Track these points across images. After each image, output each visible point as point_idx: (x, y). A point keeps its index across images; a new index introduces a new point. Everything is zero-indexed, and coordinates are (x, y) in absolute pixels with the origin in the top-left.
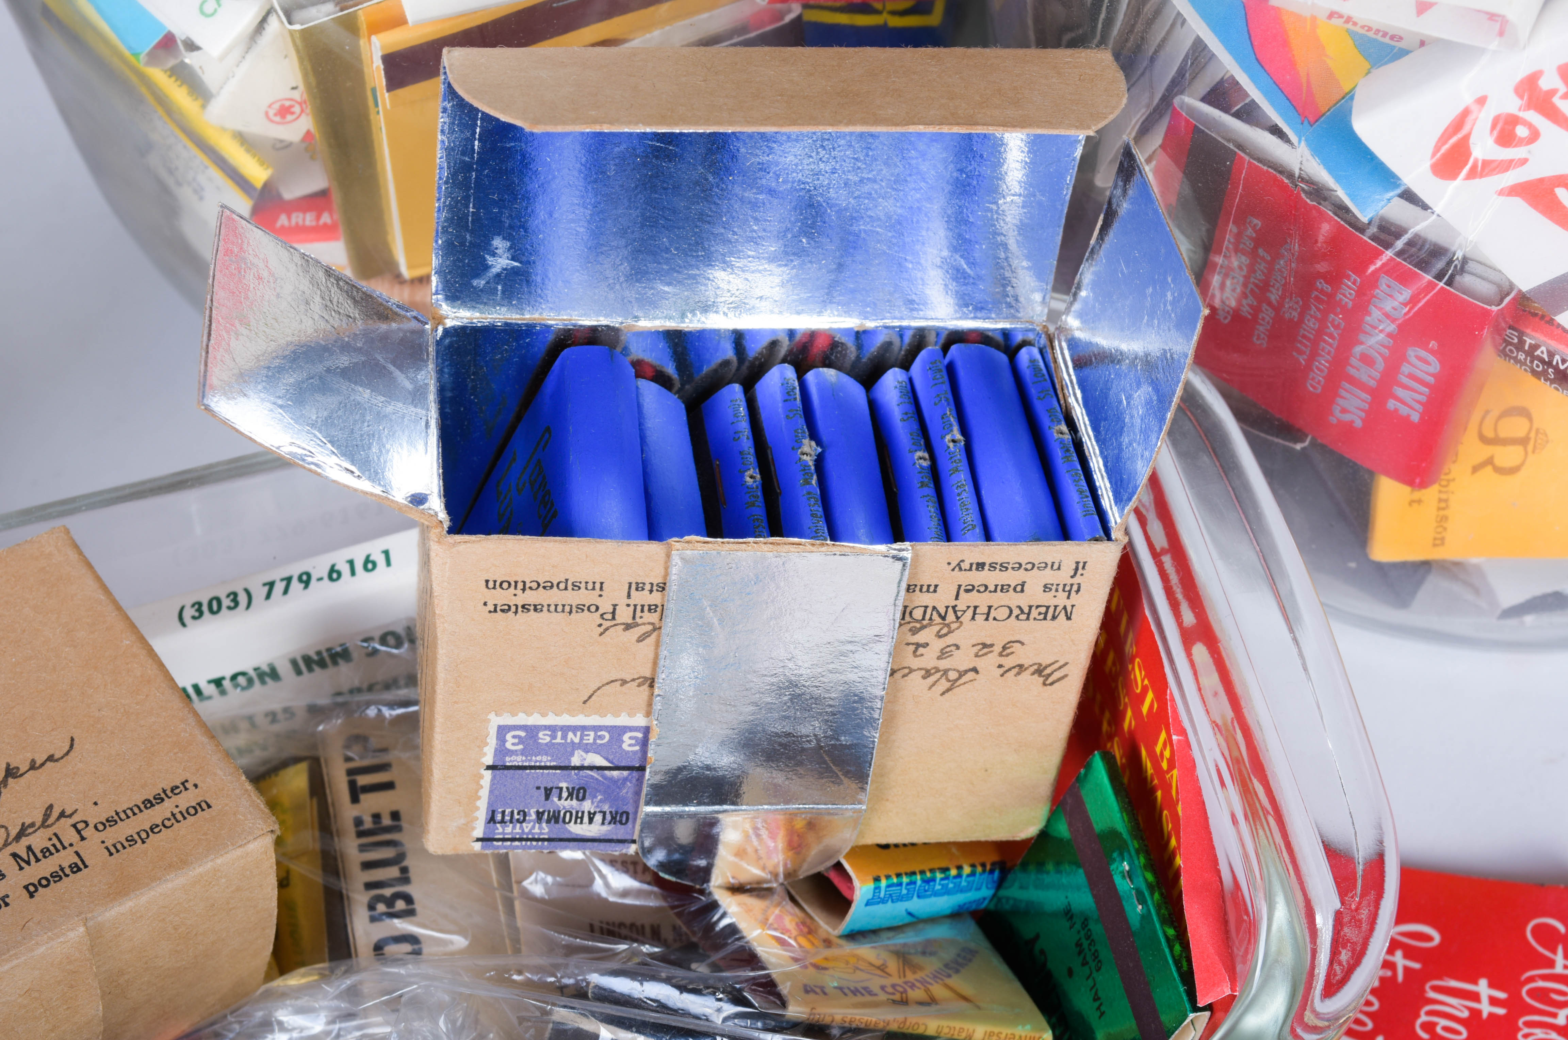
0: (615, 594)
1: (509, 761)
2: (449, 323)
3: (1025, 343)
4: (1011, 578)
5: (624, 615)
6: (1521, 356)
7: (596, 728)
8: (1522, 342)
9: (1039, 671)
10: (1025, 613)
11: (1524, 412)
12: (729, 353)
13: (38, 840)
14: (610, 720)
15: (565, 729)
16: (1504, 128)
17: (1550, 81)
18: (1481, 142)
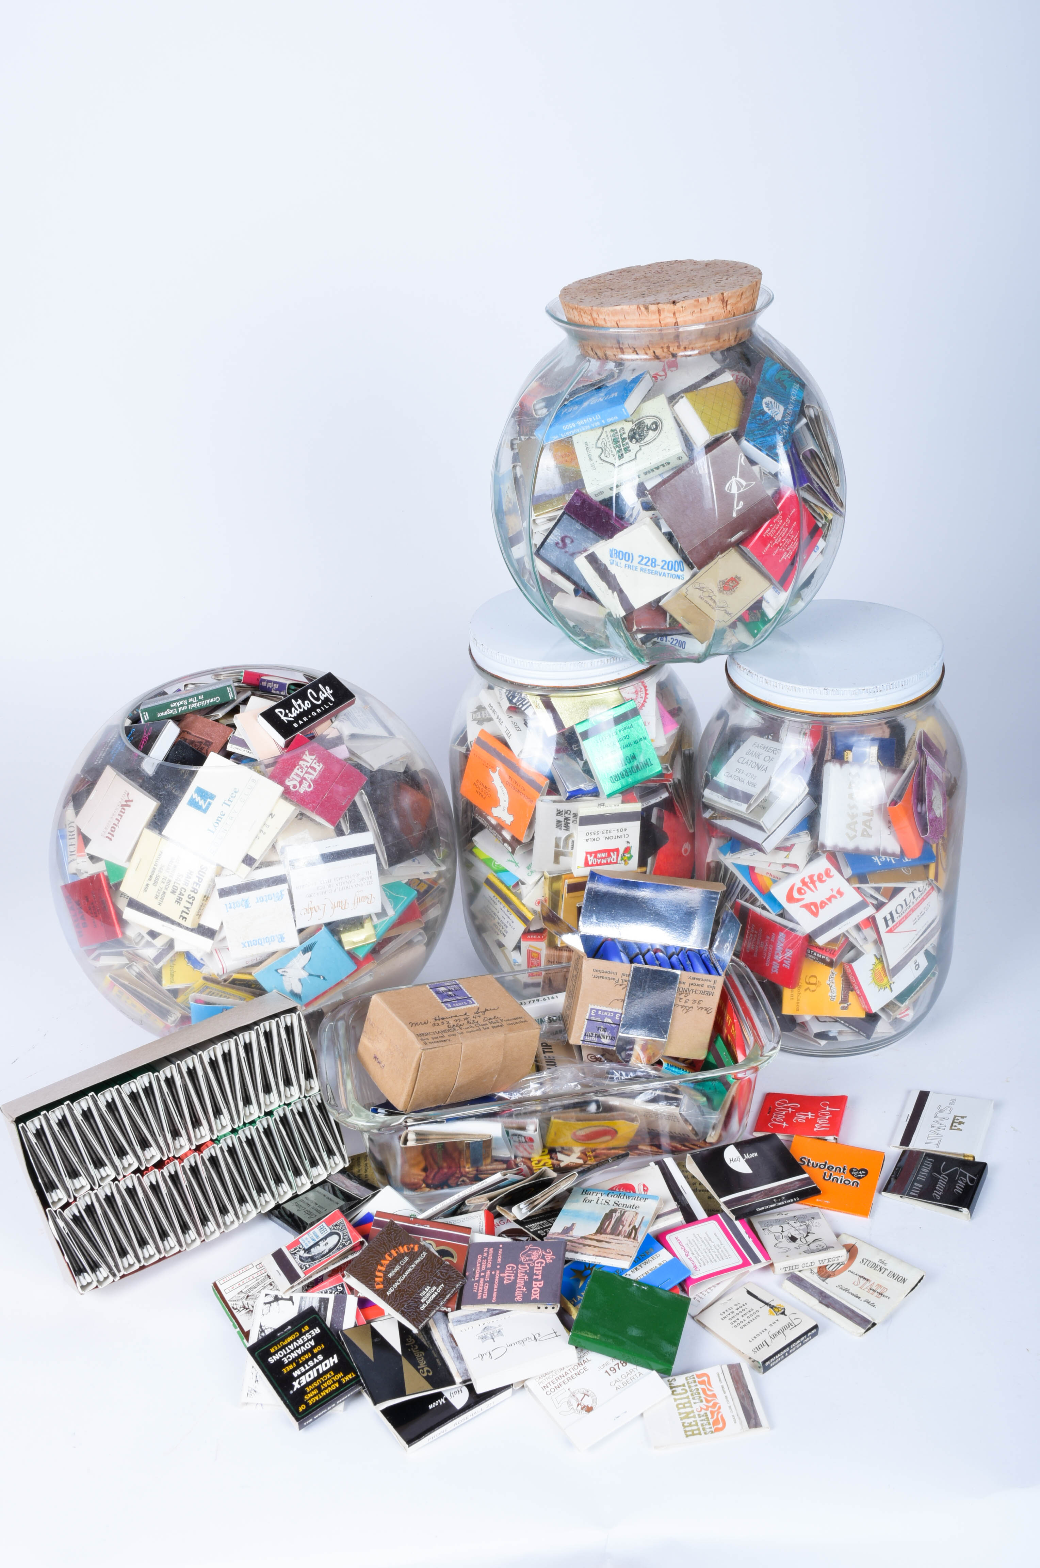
0: (619, 976)
1: (593, 1018)
2: (582, 933)
3: (704, 954)
4: (701, 983)
5: (620, 982)
7: (611, 1012)
8: (811, 953)
9: (706, 1010)
10: (703, 993)
11: (815, 977)
13: (494, 1020)
14: (614, 1010)
15: (605, 1011)
16: (799, 891)
17: (807, 880)
18: (796, 895)
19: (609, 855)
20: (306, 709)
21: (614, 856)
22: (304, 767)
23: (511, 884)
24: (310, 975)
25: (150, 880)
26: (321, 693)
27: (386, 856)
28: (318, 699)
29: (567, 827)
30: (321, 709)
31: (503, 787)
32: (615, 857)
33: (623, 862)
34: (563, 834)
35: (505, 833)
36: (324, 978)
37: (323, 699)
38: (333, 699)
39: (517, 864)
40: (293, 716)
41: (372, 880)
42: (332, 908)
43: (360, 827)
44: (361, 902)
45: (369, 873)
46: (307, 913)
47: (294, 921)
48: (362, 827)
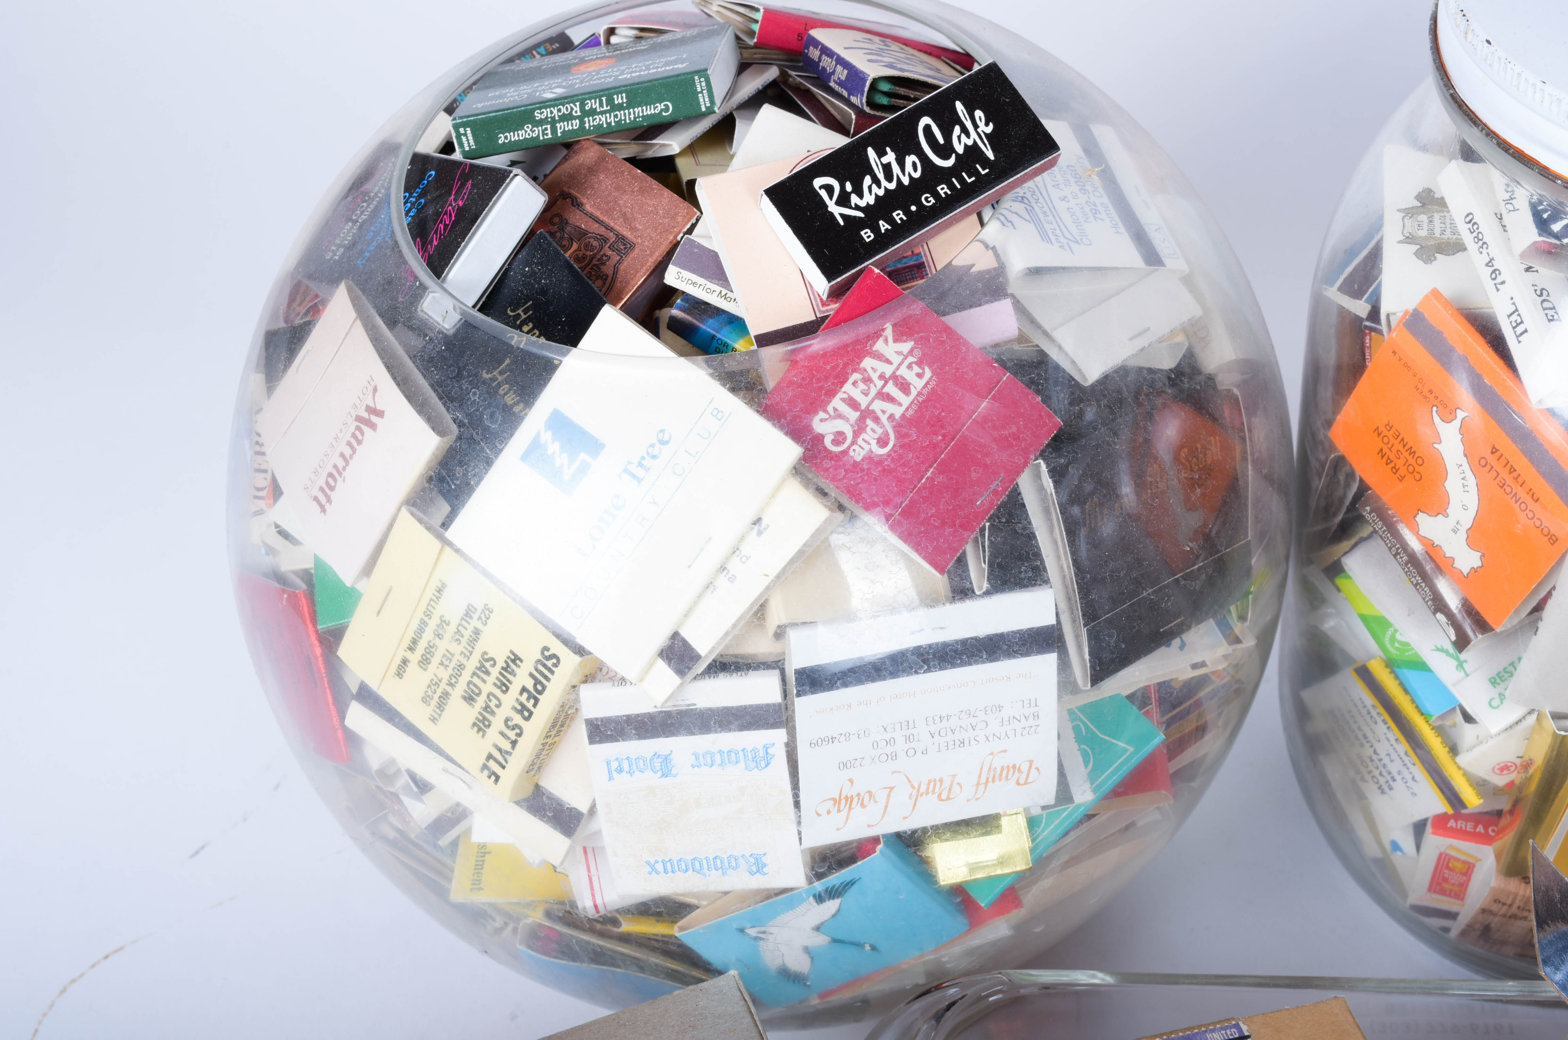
20: (906, 181)
22: (875, 376)
23: (1435, 710)
24: (835, 941)
25: (411, 649)
26: (957, 130)
27: (1087, 657)
28: (945, 151)
30: (951, 186)
31: (1466, 467)
35: (1444, 587)
36: (873, 948)
37: (960, 149)
38: (990, 155)
39: (1464, 667)
40: (862, 203)
41: (1037, 723)
42: (910, 797)
43: (1023, 575)
44: (997, 782)
45: (1033, 704)
46: (839, 811)
47: (800, 833)
48: (1030, 574)
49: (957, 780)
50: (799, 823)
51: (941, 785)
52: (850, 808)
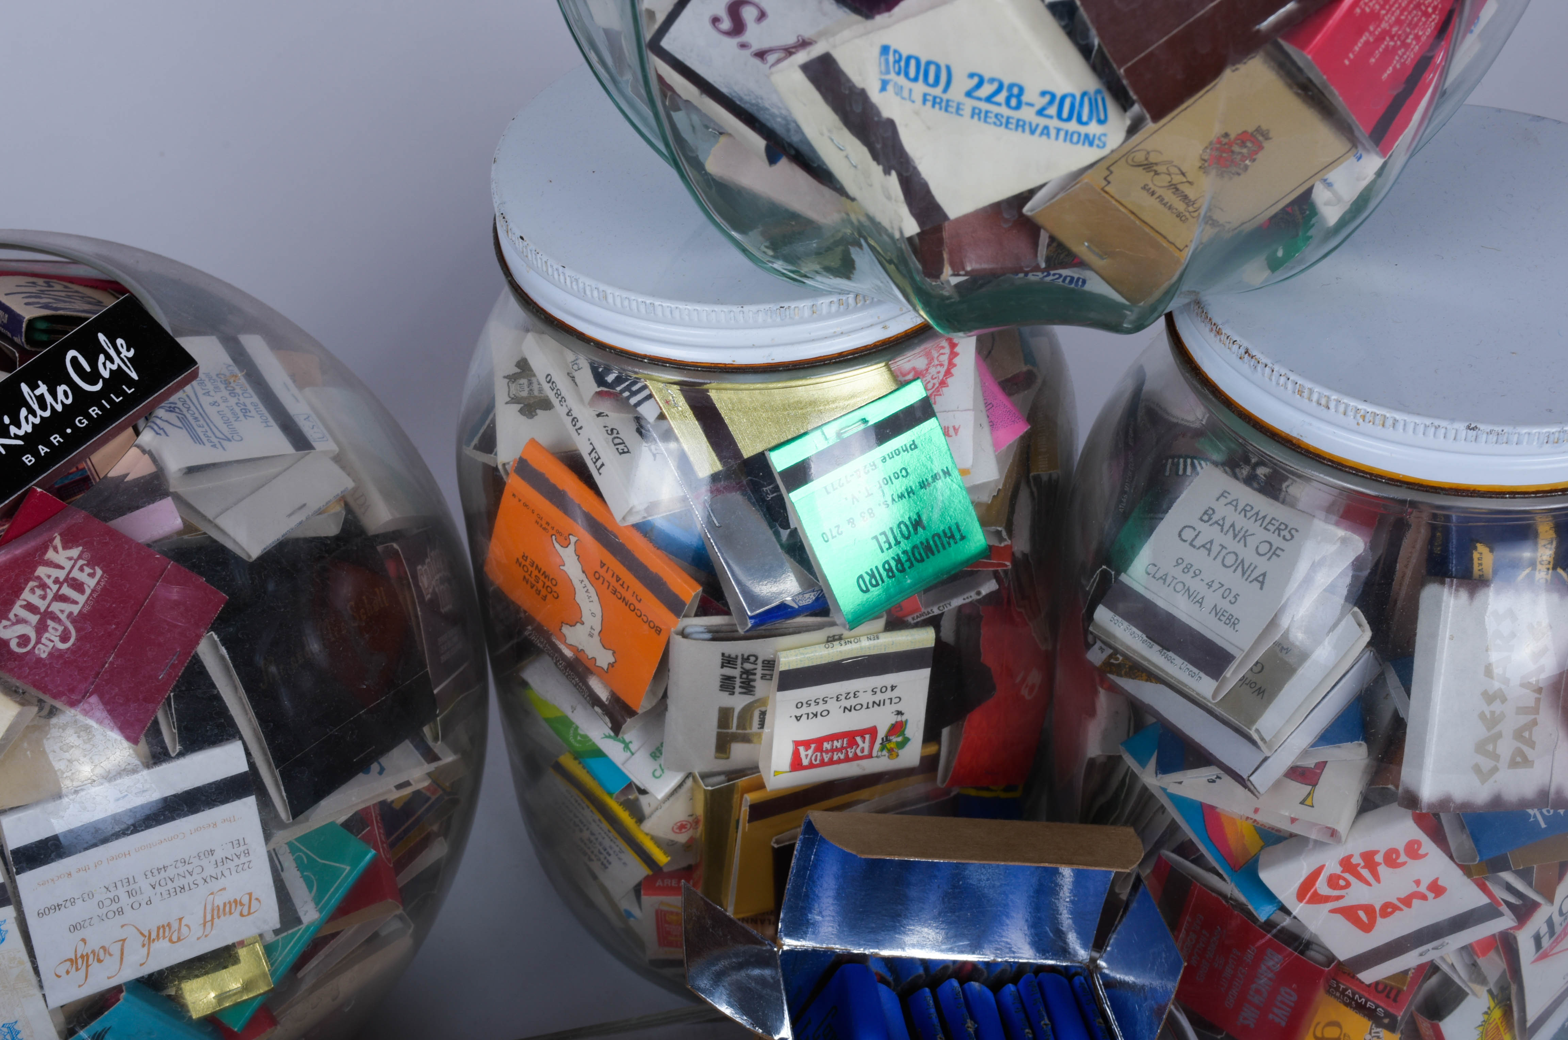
2: (785, 948)
3: (1077, 974)
6: (1338, 994)
8: (1338, 988)
11: (1338, 1024)
12: (921, 971)
16: (1333, 882)
17: (1357, 860)
18: (1321, 886)
19: (852, 743)
20: (59, 408)
21: (864, 744)
22: (49, 582)
23: (617, 786)
26: (102, 358)
28: (92, 377)
29: (748, 687)
30: (101, 407)
32: (866, 746)
33: (885, 752)
34: (738, 702)
35: (594, 684)
37: (106, 374)
38: (134, 376)
39: (627, 746)
40: (21, 433)
41: (248, 859)
42: (144, 945)
43: (209, 734)
44: (222, 917)
45: (242, 843)
46: (77, 969)
47: (44, 995)
48: (216, 731)
49: (184, 922)
50: (41, 987)
51: (170, 928)
52: (88, 966)
